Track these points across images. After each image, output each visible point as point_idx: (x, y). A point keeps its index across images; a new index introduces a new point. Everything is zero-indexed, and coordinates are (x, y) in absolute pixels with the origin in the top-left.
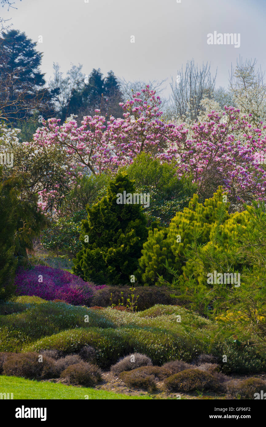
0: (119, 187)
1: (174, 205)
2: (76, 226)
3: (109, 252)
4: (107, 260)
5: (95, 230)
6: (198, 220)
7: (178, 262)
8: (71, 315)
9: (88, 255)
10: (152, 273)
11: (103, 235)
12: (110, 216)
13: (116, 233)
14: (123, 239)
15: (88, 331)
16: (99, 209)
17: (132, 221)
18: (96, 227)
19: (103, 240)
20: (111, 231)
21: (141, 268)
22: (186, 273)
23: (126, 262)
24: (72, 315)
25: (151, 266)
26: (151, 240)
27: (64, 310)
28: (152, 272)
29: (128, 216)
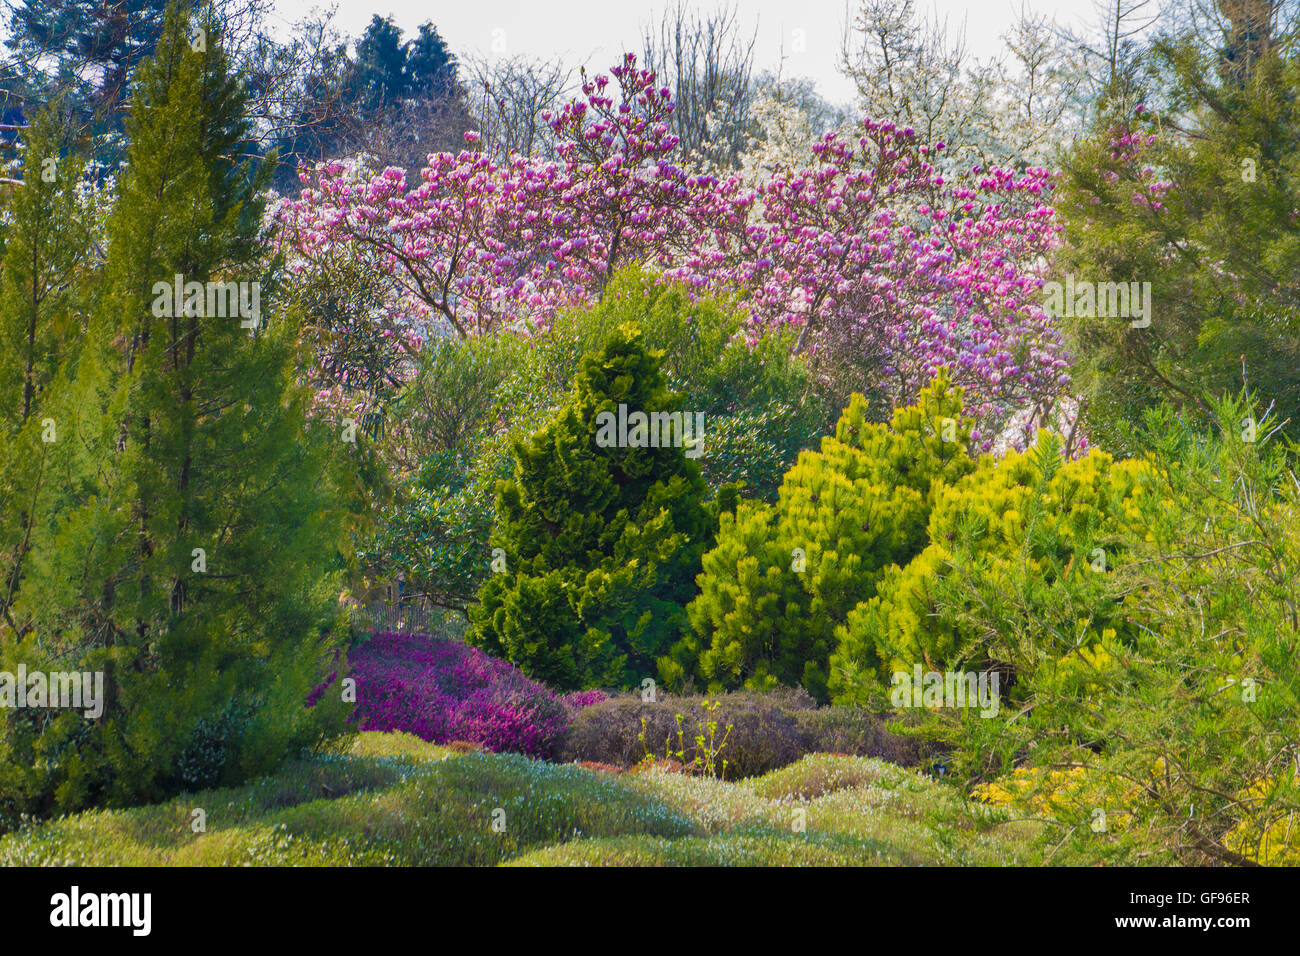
0: (615, 374)
1: (741, 431)
2: (433, 500)
3: (591, 582)
4: (584, 610)
5: (542, 514)
6: (875, 477)
7: (818, 612)
8: (552, 795)
9: (524, 593)
10: (736, 649)
11: (567, 527)
12: (589, 469)
13: (607, 521)
14: (632, 540)
15: (621, 851)
16: (552, 447)
17: (659, 484)
18: (544, 504)
19: (566, 544)
20: (593, 514)
21: (695, 634)
22: (850, 649)
23: (646, 617)
24: (557, 796)
25: (730, 628)
26: (728, 543)
27: (528, 780)
28: (734, 645)
29: (647, 466)
